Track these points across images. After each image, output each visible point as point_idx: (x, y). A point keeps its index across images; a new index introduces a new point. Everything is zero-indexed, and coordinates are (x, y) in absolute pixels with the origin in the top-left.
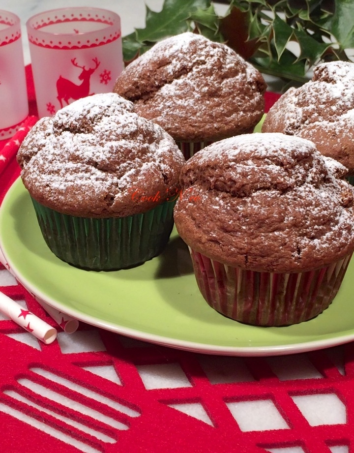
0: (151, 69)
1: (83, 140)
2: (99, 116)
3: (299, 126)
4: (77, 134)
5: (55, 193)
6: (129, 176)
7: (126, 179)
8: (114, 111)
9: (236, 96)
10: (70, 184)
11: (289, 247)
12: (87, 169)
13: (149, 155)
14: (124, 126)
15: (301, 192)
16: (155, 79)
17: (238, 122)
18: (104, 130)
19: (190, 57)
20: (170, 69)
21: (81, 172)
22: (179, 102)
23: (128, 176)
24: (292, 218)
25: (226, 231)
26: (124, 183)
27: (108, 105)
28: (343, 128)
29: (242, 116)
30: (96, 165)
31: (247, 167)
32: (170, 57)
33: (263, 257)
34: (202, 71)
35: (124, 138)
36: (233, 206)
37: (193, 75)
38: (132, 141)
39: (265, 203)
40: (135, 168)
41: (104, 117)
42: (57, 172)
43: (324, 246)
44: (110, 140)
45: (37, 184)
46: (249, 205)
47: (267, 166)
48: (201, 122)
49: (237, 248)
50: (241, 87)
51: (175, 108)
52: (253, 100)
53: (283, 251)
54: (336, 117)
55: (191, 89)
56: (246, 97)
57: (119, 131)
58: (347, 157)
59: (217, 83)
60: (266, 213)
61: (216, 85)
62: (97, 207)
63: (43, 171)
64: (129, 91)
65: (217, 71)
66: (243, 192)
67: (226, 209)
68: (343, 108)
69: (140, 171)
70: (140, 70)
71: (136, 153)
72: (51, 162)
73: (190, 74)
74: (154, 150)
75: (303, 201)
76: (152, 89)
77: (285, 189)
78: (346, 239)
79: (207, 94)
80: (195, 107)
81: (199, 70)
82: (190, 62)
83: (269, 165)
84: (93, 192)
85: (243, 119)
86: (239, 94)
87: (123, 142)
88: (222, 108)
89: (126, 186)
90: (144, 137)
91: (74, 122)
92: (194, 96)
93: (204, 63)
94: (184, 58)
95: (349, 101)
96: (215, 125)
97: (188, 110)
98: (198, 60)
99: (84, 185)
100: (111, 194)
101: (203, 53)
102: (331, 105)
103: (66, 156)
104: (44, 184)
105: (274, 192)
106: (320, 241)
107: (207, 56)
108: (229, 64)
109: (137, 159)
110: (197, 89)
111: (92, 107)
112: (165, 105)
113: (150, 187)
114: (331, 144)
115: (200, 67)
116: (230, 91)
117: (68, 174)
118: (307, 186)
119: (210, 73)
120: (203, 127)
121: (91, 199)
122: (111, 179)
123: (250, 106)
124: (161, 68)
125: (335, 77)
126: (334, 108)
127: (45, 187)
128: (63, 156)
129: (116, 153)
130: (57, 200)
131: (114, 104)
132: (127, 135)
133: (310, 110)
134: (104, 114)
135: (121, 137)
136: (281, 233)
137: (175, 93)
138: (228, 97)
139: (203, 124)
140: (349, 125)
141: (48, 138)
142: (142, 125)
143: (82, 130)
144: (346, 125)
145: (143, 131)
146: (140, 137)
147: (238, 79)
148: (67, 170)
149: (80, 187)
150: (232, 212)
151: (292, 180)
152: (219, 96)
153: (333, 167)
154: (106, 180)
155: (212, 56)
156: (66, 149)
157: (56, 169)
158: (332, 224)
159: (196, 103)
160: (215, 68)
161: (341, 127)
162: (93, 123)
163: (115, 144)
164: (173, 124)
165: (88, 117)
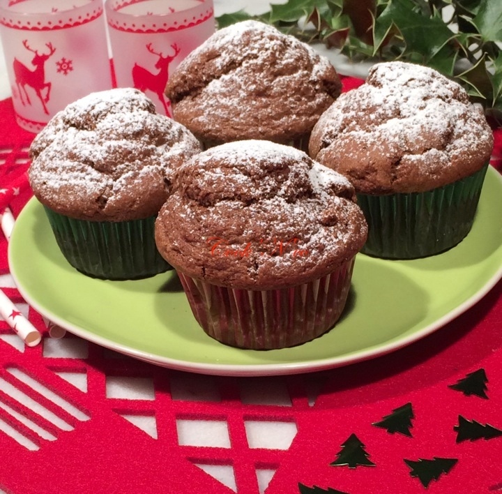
0: (199, 62)
1: (83, 137)
2: (104, 113)
3: (337, 135)
4: (81, 131)
5: (50, 192)
6: (126, 179)
7: (121, 182)
8: (122, 108)
9: (289, 97)
10: (65, 182)
11: (244, 261)
12: (83, 168)
13: (153, 157)
14: (127, 125)
15: (267, 205)
16: (203, 74)
17: (288, 127)
18: (105, 128)
19: (241, 50)
20: (218, 62)
21: (77, 171)
22: (224, 101)
23: (124, 179)
24: (251, 231)
25: (188, 241)
26: (119, 186)
27: (116, 101)
28: (376, 140)
29: (295, 120)
30: (92, 164)
31: (214, 175)
32: (220, 49)
33: (219, 270)
34: (252, 67)
35: (125, 138)
36: (197, 215)
37: (241, 71)
38: (135, 141)
39: (225, 214)
40: (133, 170)
41: (109, 114)
42: (55, 170)
43: (286, 264)
44: (110, 139)
45: (36, 181)
46: (211, 215)
47: (234, 175)
48: (245, 125)
49: (194, 258)
50: (297, 86)
51: (218, 107)
52: (313, 102)
53: (238, 265)
54: (373, 126)
55: (237, 87)
56: (303, 99)
57: (120, 131)
58: (375, 173)
59: (267, 81)
60: (224, 224)
61: (265, 83)
62: (89, 209)
63: (43, 169)
64: (178, 86)
65: (269, 67)
66: (208, 202)
67: (191, 218)
68: (382, 117)
69: (139, 174)
70: (189, 62)
71: (137, 155)
72: (51, 159)
73: (238, 69)
74: (161, 153)
75: (266, 215)
76: (200, 85)
77: (249, 201)
78: (315, 259)
79: (254, 94)
80: (239, 108)
81: (248, 65)
82: (240, 55)
83: (236, 174)
84: (85, 192)
85: (295, 123)
86: (294, 94)
87: (123, 142)
88: (269, 110)
89: (120, 189)
90: (151, 137)
91: (78, 118)
92: (239, 95)
93: (256, 57)
94: (233, 51)
95: (391, 109)
96: (260, 129)
97: (231, 110)
98: (249, 54)
99: (78, 185)
100: (104, 196)
101: (257, 45)
102: (370, 113)
103: (65, 153)
104: (42, 181)
105: (237, 203)
106: (282, 258)
107: (260, 50)
108: (287, 59)
109: (137, 161)
110: (243, 87)
111: (98, 103)
112: (208, 104)
113: (146, 192)
114: (359, 158)
115: (251, 62)
116: (282, 91)
117: (64, 172)
118: (277, 200)
119: (260, 69)
120: (246, 130)
121: (82, 200)
122: (106, 180)
123: (306, 109)
124: (210, 61)
125: (383, 81)
126: (373, 116)
127: (42, 185)
128: (62, 154)
129: (113, 154)
130: (52, 199)
131: (124, 101)
132: (129, 135)
133: (349, 118)
134: (109, 111)
135: (121, 136)
136: (238, 246)
137: (220, 91)
138: (278, 98)
139: (245, 127)
140: (383, 137)
141: (58, 133)
142: (151, 125)
143: (85, 126)
144: (380, 136)
145: (150, 132)
146: (146, 138)
147: (295, 77)
148: (64, 168)
149: (73, 187)
150: (195, 221)
151: (259, 192)
152: (268, 96)
153: (328, 182)
154: (101, 182)
155: (267, 50)
156: (66, 147)
157: (54, 166)
158: (300, 242)
159: (241, 103)
160: (267, 63)
161: (375, 139)
162: (96, 120)
163: (114, 143)
164: (213, 126)
165: (92, 113)
